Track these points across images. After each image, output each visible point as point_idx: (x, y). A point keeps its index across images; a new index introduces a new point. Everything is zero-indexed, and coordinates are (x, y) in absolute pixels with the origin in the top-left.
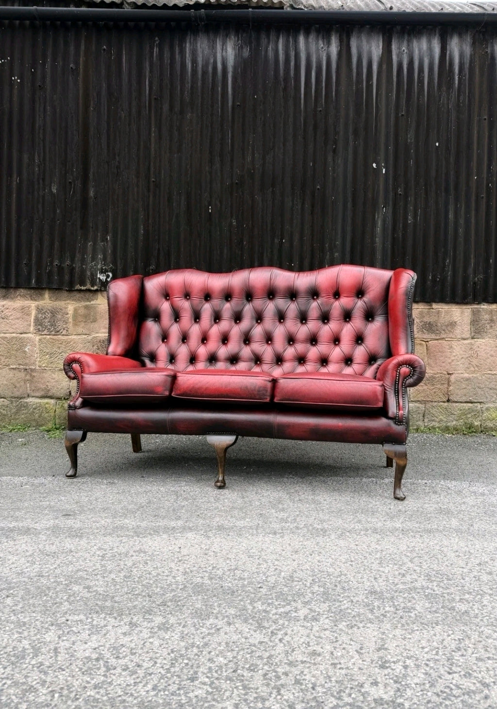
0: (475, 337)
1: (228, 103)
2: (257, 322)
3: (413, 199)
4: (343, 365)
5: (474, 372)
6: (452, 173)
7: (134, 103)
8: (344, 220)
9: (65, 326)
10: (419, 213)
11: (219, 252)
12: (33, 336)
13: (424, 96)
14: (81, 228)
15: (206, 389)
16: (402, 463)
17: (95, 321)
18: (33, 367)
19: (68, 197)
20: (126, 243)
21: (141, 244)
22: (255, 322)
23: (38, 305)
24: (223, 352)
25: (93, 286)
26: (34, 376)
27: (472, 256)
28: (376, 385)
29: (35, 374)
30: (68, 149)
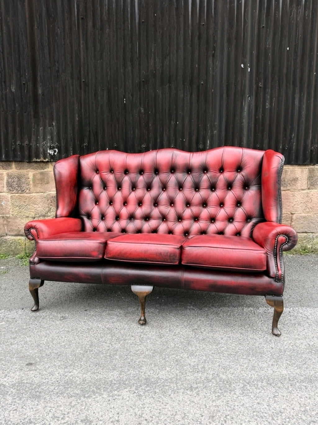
0: (310, 188)
1: (135, 20)
2: (163, 190)
3: (269, 90)
4: (227, 222)
5: (308, 212)
6: (298, 70)
7: (67, 22)
8: (221, 106)
9: (27, 187)
10: (274, 100)
11: (132, 132)
12: (6, 194)
13: (280, 11)
14: (35, 117)
15: (131, 254)
16: (279, 310)
17: (48, 183)
18: (8, 216)
19: (23, 94)
20: (66, 127)
21: (77, 128)
22: (161, 190)
23: (8, 173)
24: (139, 212)
25: (45, 159)
26: (9, 222)
27: (311, 131)
28: (261, 253)
29: (9, 220)
30: (21, 59)
